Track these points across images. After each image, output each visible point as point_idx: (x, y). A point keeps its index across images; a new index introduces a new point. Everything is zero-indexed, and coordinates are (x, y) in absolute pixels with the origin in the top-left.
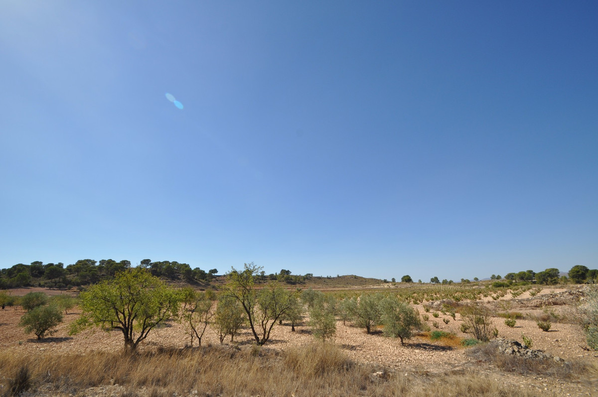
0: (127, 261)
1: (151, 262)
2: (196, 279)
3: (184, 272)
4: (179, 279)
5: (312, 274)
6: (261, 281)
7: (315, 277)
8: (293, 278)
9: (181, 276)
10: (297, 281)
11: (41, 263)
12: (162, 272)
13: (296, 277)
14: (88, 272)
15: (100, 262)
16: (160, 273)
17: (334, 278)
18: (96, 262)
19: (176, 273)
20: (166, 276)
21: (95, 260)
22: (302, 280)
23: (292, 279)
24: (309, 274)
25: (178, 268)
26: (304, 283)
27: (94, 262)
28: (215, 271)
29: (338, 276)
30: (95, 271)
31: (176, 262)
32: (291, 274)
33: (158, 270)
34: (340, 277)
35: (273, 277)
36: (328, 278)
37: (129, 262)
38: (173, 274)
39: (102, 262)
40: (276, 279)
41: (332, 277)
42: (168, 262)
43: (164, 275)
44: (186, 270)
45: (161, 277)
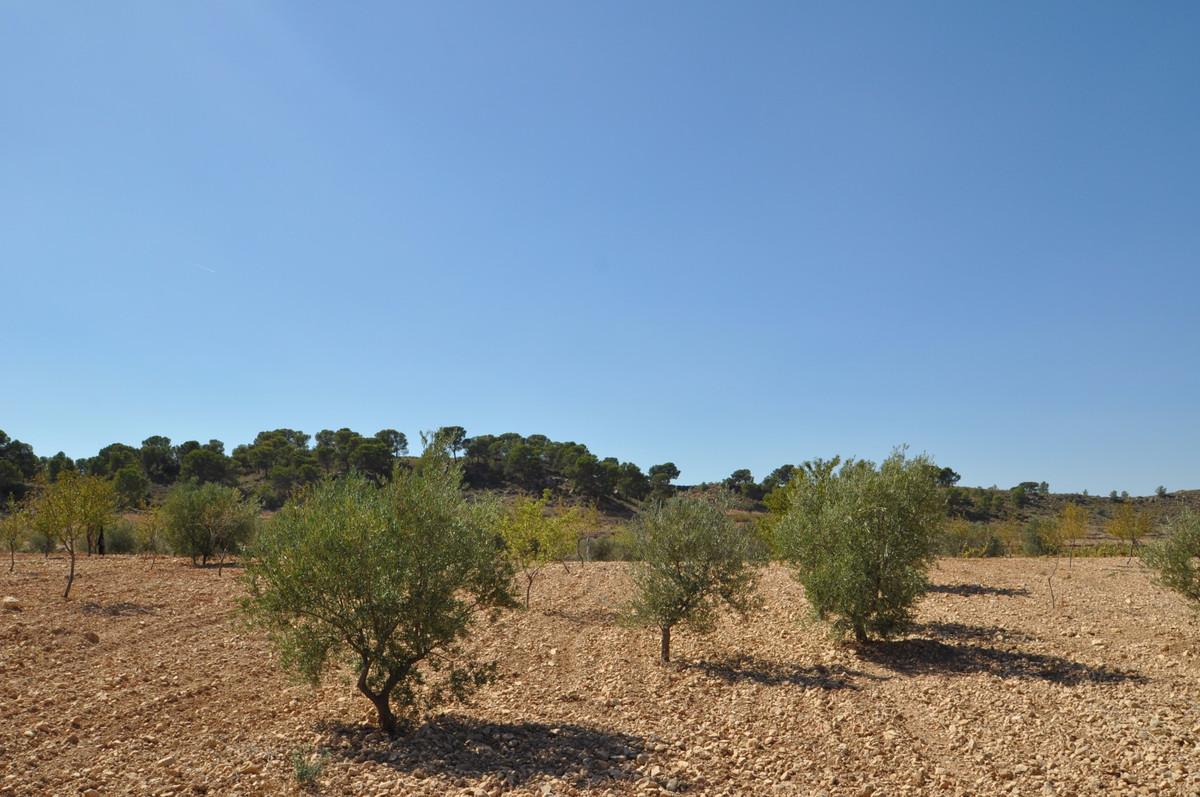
0: (394, 432)
2: (618, 496)
3: (576, 469)
4: (561, 493)
5: (1045, 486)
7: (1061, 498)
8: (973, 499)
9: (569, 485)
10: (993, 511)
11: (167, 441)
12: (506, 471)
13: (980, 492)
14: (292, 466)
15: (318, 437)
16: (500, 472)
17: (1141, 501)
18: (307, 437)
19: (551, 473)
20: (521, 484)
21: (305, 433)
22: (1010, 506)
23: (968, 503)
24: (1032, 485)
25: (552, 457)
26: (1021, 517)
27: (302, 439)
28: (671, 470)
29: (1162, 494)
30: (313, 463)
31: (543, 438)
32: (959, 484)
33: (492, 463)
34: (1171, 496)
36: (1115, 499)
37: (402, 435)
38: (541, 476)
39: (324, 437)
41: (1134, 494)
42: (517, 436)
43: (513, 479)
44: (581, 465)
45: (504, 487)
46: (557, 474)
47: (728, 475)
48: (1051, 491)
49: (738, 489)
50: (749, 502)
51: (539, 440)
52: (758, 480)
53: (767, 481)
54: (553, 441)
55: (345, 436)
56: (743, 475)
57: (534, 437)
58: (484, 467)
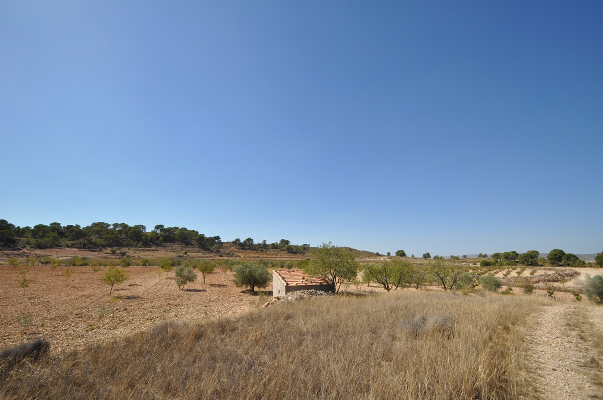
0: (142, 226)
1: (165, 228)
2: (207, 246)
4: (192, 245)
5: (309, 245)
6: (263, 249)
7: (312, 248)
8: (294, 248)
10: (298, 251)
11: (60, 224)
12: (176, 238)
13: (295, 246)
14: (110, 235)
15: (113, 225)
16: (174, 238)
18: (110, 225)
19: (188, 239)
20: (180, 241)
22: (302, 250)
23: (292, 249)
24: (306, 245)
25: (189, 234)
26: (304, 253)
27: (108, 225)
28: (218, 238)
30: (117, 234)
31: (186, 229)
32: (290, 244)
33: (172, 236)
35: (274, 246)
37: (144, 227)
39: (116, 225)
40: (278, 248)
42: (178, 228)
43: (178, 240)
44: (199, 237)
45: (175, 242)
46: (190, 239)
47: (234, 240)
48: (310, 246)
49: (236, 244)
50: (239, 247)
51: (184, 229)
52: (242, 241)
53: (244, 242)
54: (188, 229)
55: (124, 226)
56: (238, 240)
57: (183, 228)
58: (169, 236)
